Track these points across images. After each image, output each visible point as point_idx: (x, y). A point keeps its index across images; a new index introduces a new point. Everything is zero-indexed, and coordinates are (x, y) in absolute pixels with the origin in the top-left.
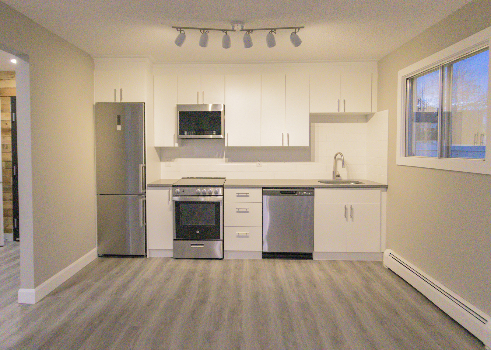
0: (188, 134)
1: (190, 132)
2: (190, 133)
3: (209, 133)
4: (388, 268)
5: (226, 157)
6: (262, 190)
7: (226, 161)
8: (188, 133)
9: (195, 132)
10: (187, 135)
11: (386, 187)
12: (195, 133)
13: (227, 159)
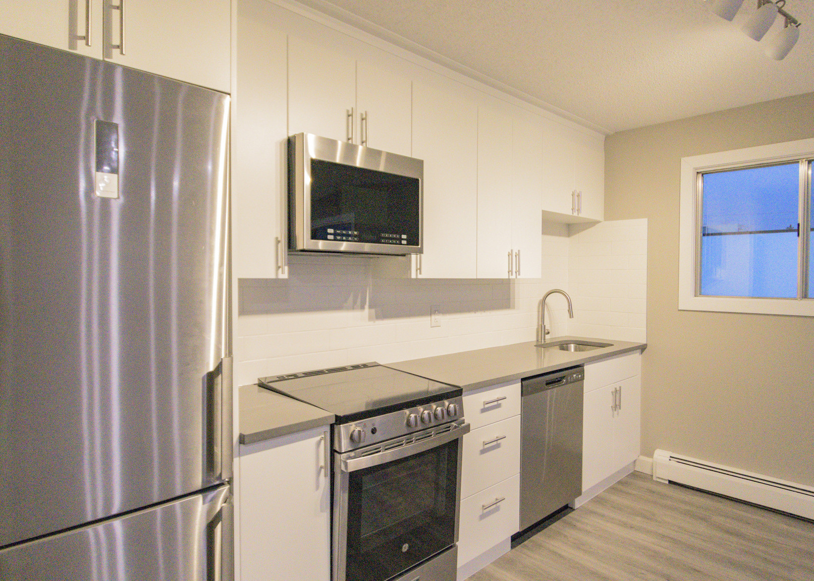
0: (339, 238)
1: (344, 232)
2: (343, 235)
3: (392, 239)
4: (670, 482)
5: (370, 307)
6: (520, 384)
7: (370, 319)
8: (339, 235)
9: (356, 233)
10: (335, 240)
11: (642, 348)
12: (356, 236)
13: (373, 311)
